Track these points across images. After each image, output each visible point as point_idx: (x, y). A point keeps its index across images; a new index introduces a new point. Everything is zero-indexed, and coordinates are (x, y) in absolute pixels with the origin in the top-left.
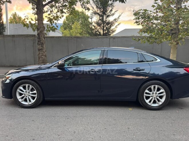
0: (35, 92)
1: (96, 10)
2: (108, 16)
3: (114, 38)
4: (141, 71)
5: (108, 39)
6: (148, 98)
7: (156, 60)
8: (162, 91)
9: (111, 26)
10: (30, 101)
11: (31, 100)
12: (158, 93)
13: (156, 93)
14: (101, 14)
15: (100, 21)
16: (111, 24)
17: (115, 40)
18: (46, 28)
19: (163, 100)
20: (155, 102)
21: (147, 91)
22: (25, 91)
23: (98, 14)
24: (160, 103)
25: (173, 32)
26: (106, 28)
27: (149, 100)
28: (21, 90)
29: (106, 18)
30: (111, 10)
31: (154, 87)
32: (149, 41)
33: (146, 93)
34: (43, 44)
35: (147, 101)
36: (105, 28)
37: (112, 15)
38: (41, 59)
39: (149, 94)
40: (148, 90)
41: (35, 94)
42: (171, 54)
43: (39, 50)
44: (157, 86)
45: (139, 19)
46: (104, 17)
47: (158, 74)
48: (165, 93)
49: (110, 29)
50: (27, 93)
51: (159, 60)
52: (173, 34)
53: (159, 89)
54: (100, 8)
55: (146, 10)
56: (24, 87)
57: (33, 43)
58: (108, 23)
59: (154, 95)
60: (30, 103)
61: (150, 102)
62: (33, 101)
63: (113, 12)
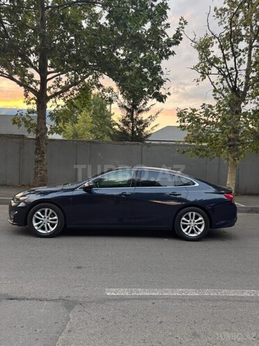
0: (56, 218)
1: (122, 101)
2: (141, 111)
3: (149, 145)
4: (178, 196)
5: (140, 147)
6: (185, 226)
7: (194, 184)
8: (200, 219)
9: (144, 127)
10: (48, 229)
11: (50, 227)
12: (196, 221)
13: (194, 222)
14: (130, 107)
15: (127, 118)
16: (146, 124)
17: (150, 148)
18: (49, 130)
19: (201, 230)
20: (192, 232)
21: (184, 219)
22: (43, 216)
23: (125, 107)
24: (199, 233)
25: (231, 143)
26: (137, 129)
27: (186, 229)
28: (38, 215)
29: (137, 115)
30: (145, 103)
31: (192, 215)
32: (197, 154)
33: (183, 221)
34: (44, 153)
35: (184, 230)
36: (135, 129)
37: (146, 110)
38: (39, 175)
39: (187, 222)
40: (185, 217)
41: (55, 220)
42: (229, 174)
43: (37, 162)
44: (194, 213)
45: (184, 122)
46: (135, 113)
47: (196, 200)
48: (203, 222)
49: (142, 130)
50: (46, 219)
51: (197, 184)
52: (230, 146)
53: (197, 217)
54: (129, 99)
55: (194, 110)
56: (43, 212)
57: (20, 148)
58: (140, 122)
59: (192, 223)
60: (49, 231)
61: (187, 231)
62: (52, 229)
63: (148, 106)
